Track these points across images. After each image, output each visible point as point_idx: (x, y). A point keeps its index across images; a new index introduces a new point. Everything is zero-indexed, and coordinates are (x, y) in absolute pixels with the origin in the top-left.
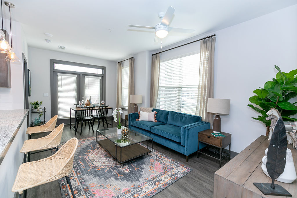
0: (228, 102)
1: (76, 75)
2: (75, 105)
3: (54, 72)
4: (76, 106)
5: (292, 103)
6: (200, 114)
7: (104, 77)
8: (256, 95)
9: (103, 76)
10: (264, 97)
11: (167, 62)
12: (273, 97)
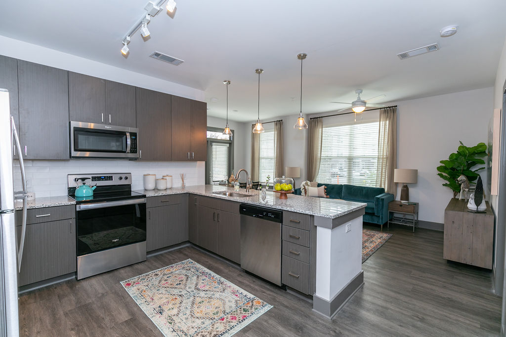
0: (415, 172)
5: (473, 171)
6: (381, 186)
7: (232, 144)
8: (444, 165)
9: (230, 142)
10: (451, 167)
11: (330, 128)
12: (458, 167)
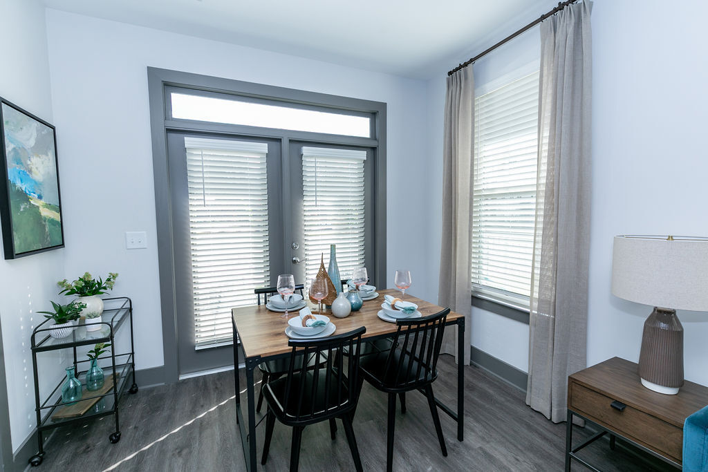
1: (266, 145)
2: (258, 292)
3: (169, 130)
4: (262, 295)
7: (379, 152)
9: (373, 144)
